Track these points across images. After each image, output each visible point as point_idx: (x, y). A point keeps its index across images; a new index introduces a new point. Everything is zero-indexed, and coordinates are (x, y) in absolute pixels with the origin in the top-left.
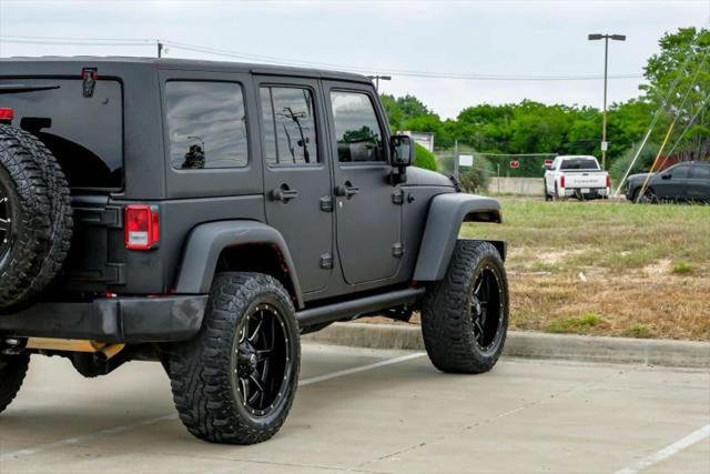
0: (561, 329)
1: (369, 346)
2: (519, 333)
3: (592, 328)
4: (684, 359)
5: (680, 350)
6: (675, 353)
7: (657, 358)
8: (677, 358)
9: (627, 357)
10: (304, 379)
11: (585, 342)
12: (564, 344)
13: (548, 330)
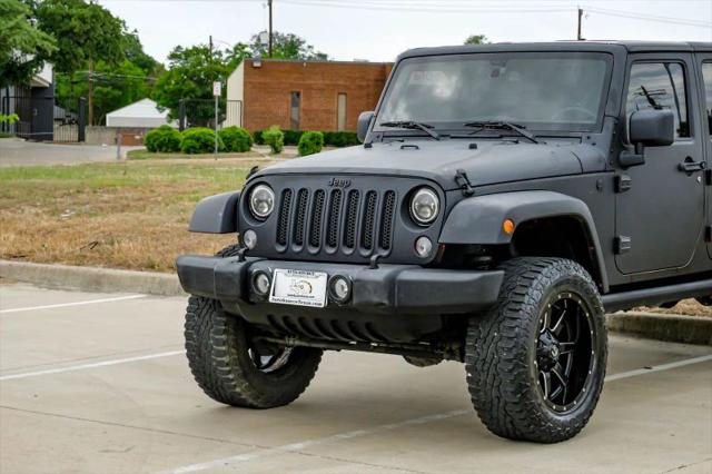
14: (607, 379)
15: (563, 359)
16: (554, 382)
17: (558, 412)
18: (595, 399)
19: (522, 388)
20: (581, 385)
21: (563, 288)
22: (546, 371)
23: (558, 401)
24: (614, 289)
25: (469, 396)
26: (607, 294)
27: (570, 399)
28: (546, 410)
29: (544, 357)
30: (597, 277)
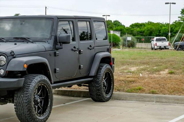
0: (130, 91)
1: (73, 96)
2: (118, 92)
3: (140, 91)
4: (166, 100)
5: (165, 98)
6: (164, 99)
7: (158, 100)
8: (164, 100)
9: (149, 100)
10: (54, 106)
11: (137, 95)
12: (131, 96)
13: (126, 92)
14: (53, 107)
15: (41, 102)
16: (39, 108)
17: (40, 116)
18: (50, 112)
19: (30, 110)
20: (46, 109)
21: (41, 82)
22: (36, 105)
23: (40, 113)
24: (55, 83)
25: (15, 113)
26: (53, 84)
27: (43, 113)
28: (36, 116)
29: (36, 101)
30: (50, 80)
